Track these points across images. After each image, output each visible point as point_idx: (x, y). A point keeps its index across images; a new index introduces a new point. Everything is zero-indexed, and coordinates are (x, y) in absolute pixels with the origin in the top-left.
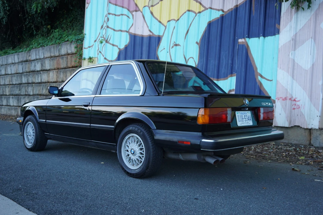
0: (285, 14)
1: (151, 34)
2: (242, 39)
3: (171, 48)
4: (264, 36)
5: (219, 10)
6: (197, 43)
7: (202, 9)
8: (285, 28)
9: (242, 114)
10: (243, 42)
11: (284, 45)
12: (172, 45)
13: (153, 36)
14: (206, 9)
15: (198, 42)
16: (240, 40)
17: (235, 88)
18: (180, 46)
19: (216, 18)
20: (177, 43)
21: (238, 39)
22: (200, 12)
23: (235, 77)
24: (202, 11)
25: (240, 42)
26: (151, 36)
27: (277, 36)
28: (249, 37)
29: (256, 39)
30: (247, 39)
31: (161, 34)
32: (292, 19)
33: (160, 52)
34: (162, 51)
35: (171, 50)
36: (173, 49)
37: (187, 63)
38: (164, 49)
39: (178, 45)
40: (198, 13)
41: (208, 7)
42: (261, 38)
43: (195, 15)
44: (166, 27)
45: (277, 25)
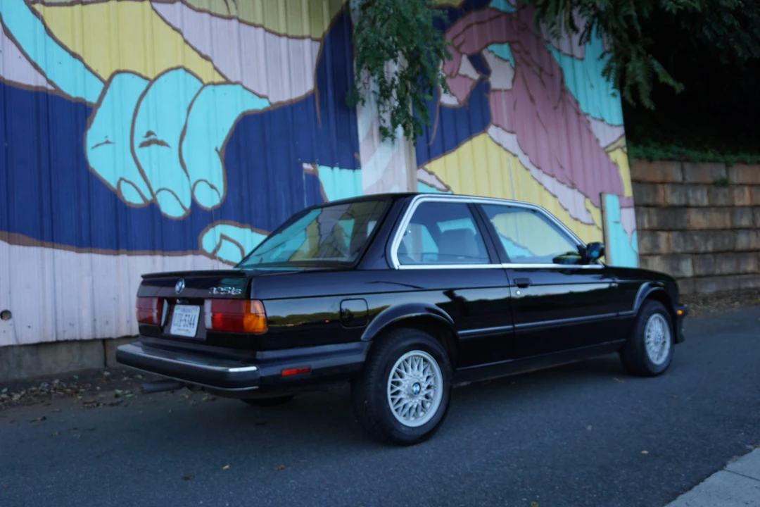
0: (365, 141)
1: (50, 87)
4: (341, 167)
5: (261, 97)
6: (216, 150)
7: (218, 78)
8: (368, 162)
9: (184, 310)
10: (309, 170)
11: (370, 187)
12: (139, 139)
14: (228, 82)
15: (219, 149)
19: (255, 111)
20: (159, 138)
21: (302, 162)
22: (214, 84)
24: (219, 84)
26: (49, 93)
27: (357, 171)
28: (322, 164)
30: (318, 165)
31: (92, 98)
32: (374, 151)
33: (93, 148)
34: (97, 145)
35: (138, 151)
36: (145, 149)
37: (192, 191)
38: (107, 142)
39: (162, 143)
40: (209, 84)
41: (233, 80)
42: (336, 169)
43: (201, 85)
44: (107, 84)
45: (356, 155)
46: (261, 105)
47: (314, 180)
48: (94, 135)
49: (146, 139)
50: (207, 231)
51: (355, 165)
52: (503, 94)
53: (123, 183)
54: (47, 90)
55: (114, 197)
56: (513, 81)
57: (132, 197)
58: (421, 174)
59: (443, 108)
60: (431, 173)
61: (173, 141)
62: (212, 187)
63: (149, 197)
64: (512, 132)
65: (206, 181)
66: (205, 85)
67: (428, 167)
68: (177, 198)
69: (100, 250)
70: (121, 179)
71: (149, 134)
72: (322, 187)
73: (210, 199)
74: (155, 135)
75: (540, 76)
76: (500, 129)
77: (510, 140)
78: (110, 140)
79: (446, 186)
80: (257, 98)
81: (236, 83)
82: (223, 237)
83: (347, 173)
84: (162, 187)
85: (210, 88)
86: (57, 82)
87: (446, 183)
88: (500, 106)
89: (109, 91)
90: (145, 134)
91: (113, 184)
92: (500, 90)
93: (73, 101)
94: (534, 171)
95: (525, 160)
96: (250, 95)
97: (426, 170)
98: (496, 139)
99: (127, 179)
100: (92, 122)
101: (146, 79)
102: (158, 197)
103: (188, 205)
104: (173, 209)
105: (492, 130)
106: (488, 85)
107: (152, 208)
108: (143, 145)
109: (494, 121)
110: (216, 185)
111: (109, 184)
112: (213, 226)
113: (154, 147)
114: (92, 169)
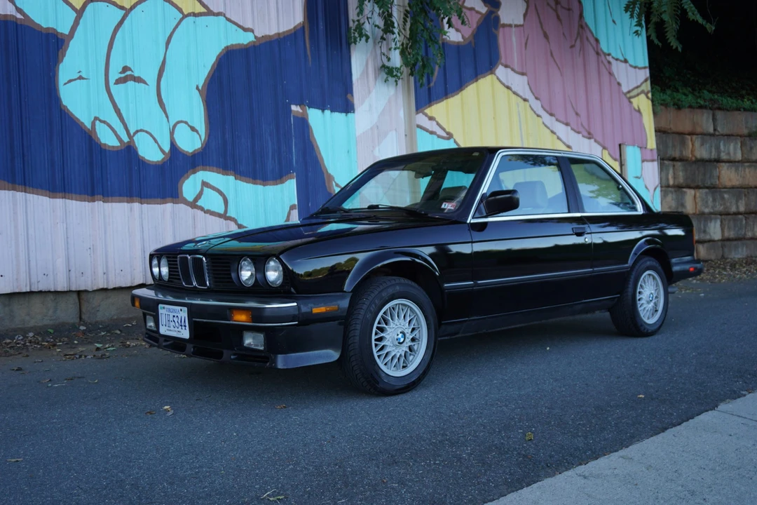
0: (359, 81)
1: (19, 16)
2: (296, 105)
3: (115, 84)
4: (333, 110)
5: (245, 30)
6: (197, 88)
7: (200, 8)
8: (362, 104)
10: (298, 112)
11: (364, 133)
12: (114, 75)
13: (26, 24)
14: (209, 13)
15: (200, 88)
16: (294, 108)
17: (296, 203)
18: (144, 82)
19: (239, 45)
20: (136, 75)
21: (290, 104)
22: (195, 15)
23: (295, 180)
24: (200, 14)
25: (294, 111)
26: (19, 22)
27: (350, 115)
28: (311, 105)
29: (318, 112)
30: (307, 108)
31: (64, 29)
32: (370, 92)
33: (65, 84)
34: (70, 81)
35: (113, 88)
36: (121, 86)
37: (172, 133)
38: (81, 78)
39: (139, 80)
40: (189, 15)
41: (216, 11)
42: (327, 112)
43: (181, 16)
44: (80, 13)
45: (349, 96)
46: (246, 39)
47: (303, 123)
48: (66, 70)
49: (123, 75)
50: (188, 178)
51: (348, 108)
52: (514, 29)
53: (97, 122)
54: (16, 18)
55: (89, 138)
56: (525, 15)
57: (107, 138)
58: (421, 119)
59: (445, 45)
60: (431, 118)
61: (151, 78)
62: (193, 129)
63: (126, 139)
64: (523, 74)
65: (186, 123)
66: (185, 16)
67: (428, 111)
68: (156, 141)
69: (74, 196)
70: (96, 118)
71: (125, 69)
72: (312, 131)
73: (190, 143)
74: (132, 71)
75: (556, 10)
76: (509, 70)
77: (519, 83)
78: (84, 76)
79: (448, 133)
80: (240, 31)
81: (218, 14)
82: (205, 184)
83: (339, 117)
84: (139, 129)
85: (191, 19)
86: (26, 11)
87: (447, 130)
88: (509, 43)
89: (81, 21)
90: (121, 70)
91: (88, 125)
92: (510, 26)
93: (44, 32)
94: (546, 117)
95: (537, 105)
96: (235, 27)
97: (426, 115)
98: (504, 81)
99: (102, 118)
100: (64, 55)
101: (122, 8)
102: (135, 138)
103: (167, 148)
104: (151, 152)
105: (500, 71)
106: (497, 19)
107: (129, 150)
108: (118, 82)
109: (503, 61)
110: (198, 128)
111: (82, 123)
112: (194, 173)
113: (131, 84)
114: (65, 107)
